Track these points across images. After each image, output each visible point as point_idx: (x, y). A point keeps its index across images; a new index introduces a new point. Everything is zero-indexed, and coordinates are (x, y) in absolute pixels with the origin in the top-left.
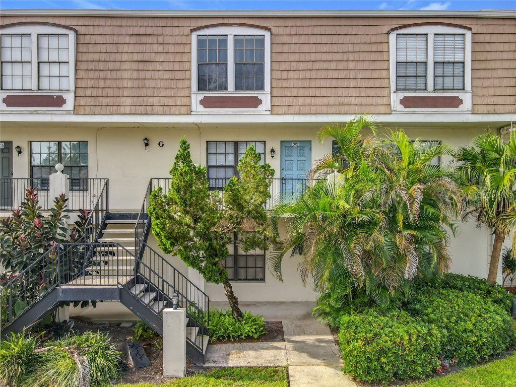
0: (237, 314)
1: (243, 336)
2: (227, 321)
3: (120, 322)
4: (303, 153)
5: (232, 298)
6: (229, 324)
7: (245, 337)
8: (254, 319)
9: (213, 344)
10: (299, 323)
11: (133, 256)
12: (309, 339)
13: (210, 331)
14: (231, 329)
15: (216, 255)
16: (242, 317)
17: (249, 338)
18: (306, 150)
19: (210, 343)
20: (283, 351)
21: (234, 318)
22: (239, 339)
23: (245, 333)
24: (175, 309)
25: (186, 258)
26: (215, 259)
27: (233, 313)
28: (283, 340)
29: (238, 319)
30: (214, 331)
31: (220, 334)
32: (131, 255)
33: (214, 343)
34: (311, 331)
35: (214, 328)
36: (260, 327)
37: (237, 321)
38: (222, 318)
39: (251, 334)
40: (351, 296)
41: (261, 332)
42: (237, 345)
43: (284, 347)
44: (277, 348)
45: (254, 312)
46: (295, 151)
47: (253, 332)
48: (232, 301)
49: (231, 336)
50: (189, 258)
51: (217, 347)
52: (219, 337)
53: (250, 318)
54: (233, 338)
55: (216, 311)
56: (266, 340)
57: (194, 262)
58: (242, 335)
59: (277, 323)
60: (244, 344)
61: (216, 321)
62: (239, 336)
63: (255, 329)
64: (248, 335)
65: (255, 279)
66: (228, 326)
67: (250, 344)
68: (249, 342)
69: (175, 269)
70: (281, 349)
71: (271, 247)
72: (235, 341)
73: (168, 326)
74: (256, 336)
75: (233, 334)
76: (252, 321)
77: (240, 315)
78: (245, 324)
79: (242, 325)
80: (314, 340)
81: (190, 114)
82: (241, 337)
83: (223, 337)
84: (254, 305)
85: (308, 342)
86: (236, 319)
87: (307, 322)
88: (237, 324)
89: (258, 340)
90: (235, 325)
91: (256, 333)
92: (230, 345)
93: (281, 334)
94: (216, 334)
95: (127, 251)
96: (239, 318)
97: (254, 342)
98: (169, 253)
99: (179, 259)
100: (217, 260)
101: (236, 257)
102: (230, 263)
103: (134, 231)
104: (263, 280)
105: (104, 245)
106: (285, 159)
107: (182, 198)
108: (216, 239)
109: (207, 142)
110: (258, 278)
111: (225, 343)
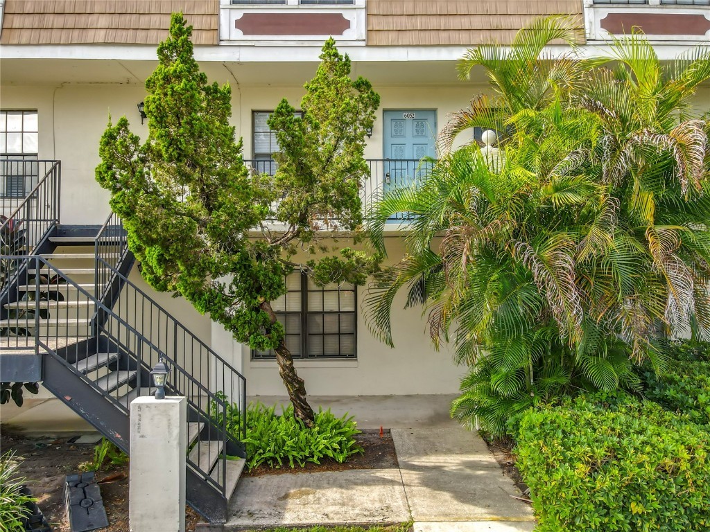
0: (303, 413)
1: (315, 459)
2: (284, 428)
3: (77, 435)
4: (423, 131)
5: (294, 380)
6: (287, 434)
7: (318, 459)
8: (338, 424)
9: (254, 476)
10: (424, 432)
11: (92, 299)
12: (451, 462)
13: (248, 448)
14: (289, 443)
15: (259, 290)
16: (312, 419)
17: (327, 462)
18: (429, 125)
19: (245, 473)
20: (397, 488)
21: (298, 422)
22: (306, 464)
23: (320, 451)
24: (161, 397)
25: (196, 295)
26: (256, 298)
27: (295, 411)
28: (396, 465)
29: (306, 424)
30: (256, 448)
31: (267, 455)
32: (89, 297)
33: (254, 473)
34: (449, 446)
35: (257, 443)
36: (348, 440)
37: (303, 427)
38: (275, 422)
39: (330, 453)
40: (532, 373)
41: (352, 448)
42: (303, 476)
43: (398, 478)
44: (385, 482)
45: (337, 413)
46: (409, 127)
47: (335, 450)
48: (293, 386)
49: (291, 458)
50: (201, 294)
51: (262, 480)
52: (267, 460)
53: (328, 421)
54: (295, 462)
55: (263, 410)
56: (362, 466)
57: (213, 304)
58: (313, 457)
59: (382, 431)
60: (317, 474)
61: (260, 427)
62: (306, 457)
63: (340, 443)
64: (326, 456)
65: (339, 356)
66: (285, 437)
67: (329, 473)
68: (328, 469)
69: (176, 323)
70: (392, 482)
71: (370, 280)
72: (298, 468)
73: (142, 436)
74: (341, 458)
75: (295, 453)
76: (334, 427)
77: (309, 415)
78: (319, 433)
79: (312, 435)
80: (459, 464)
81: (218, 45)
82: (311, 460)
83: (274, 460)
84: (338, 401)
85: (446, 469)
86: (302, 423)
87: (439, 430)
88: (303, 435)
89: (345, 465)
90: (298, 435)
91: (342, 452)
92: (287, 478)
93: (390, 453)
94: (260, 454)
95: (79, 289)
96: (308, 421)
97: (338, 469)
98: (164, 288)
99: (184, 301)
100: (261, 300)
101: (305, 315)
102: (294, 325)
103: (92, 256)
104: (353, 356)
105: (45, 279)
106: (391, 141)
107: (172, 142)
108: (259, 257)
109: (253, 112)
110: (342, 353)
111: (278, 472)
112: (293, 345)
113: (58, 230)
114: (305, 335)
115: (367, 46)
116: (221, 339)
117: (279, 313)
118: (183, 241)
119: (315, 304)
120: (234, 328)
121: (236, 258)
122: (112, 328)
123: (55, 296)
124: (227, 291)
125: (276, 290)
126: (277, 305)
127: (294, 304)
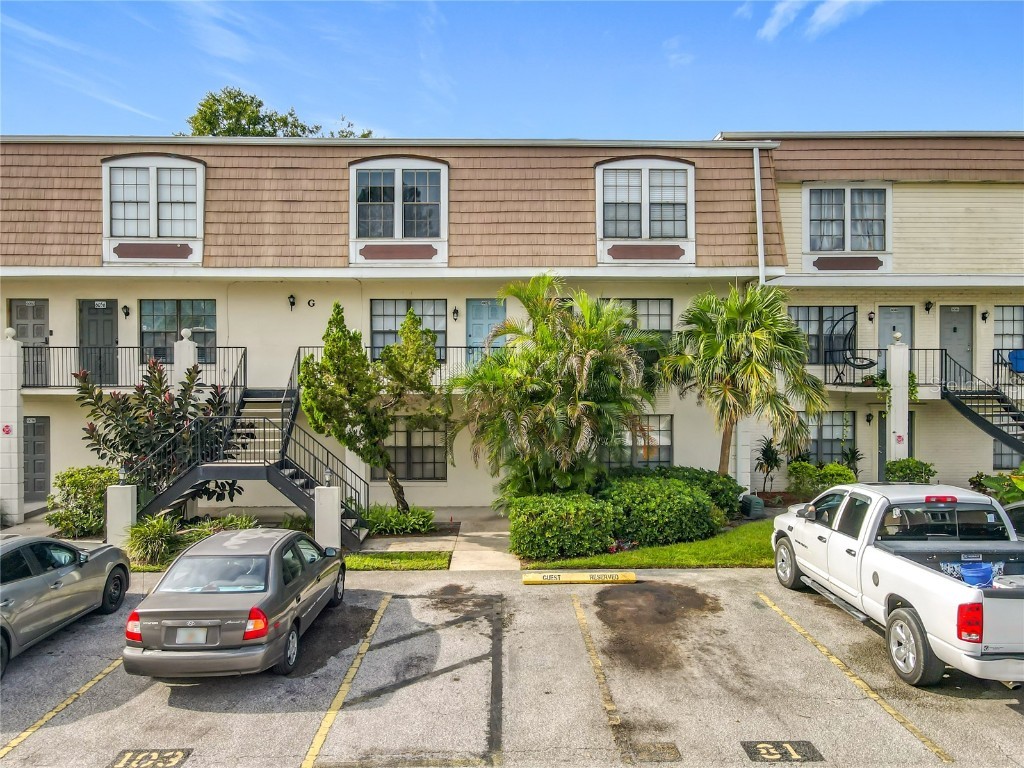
0: (402, 507)
2: (391, 514)
4: (496, 315)
6: (392, 516)
7: (410, 530)
8: (422, 511)
9: (373, 539)
10: (480, 523)
11: (279, 438)
13: (370, 523)
14: (394, 521)
15: (376, 433)
16: (407, 509)
17: (416, 532)
18: (500, 310)
19: (368, 535)
21: (399, 510)
22: (403, 532)
23: (411, 526)
25: (341, 436)
26: (374, 438)
27: (398, 506)
28: (456, 535)
29: (404, 512)
30: (374, 524)
31: (381, 527)
33: (373, 537)
34: (490, 529)
35: (375, 521)
36: (428, 521)
37: (402, 513)
39: (417, 527)
41: (431, 526)
42: (401, 539)
43: (454, 540)
46: (486, 312)
47: (420, 525)
48: (396, 489)
49: (395, 529)
50: (344, 436)
51: (378, 541)
52: (381, 530)
53: (417, 510)
54: (397, 531)
57: (350, 441)
58: (407, 529)
59: (455, 523)
62: (403, 529)
63: (423, 522)
64: (415, 529)
65: (434, 478)
66: (391, 518)
68: (416, 536)
69: (328, 452)
70: (450, 541)
72: (398, 535)
73: (321, 504)
74: (423, 530)
75: (397, 527)
76: (420, 513)
77: (406, 507)
78: (411, 516)
79: (407, 517)
80: (493, 535)
81: (349, 267)
83: (385, 530)
86: (401, 511)
87: (492, 522)
88: (402, 517)
89: (426, 534)
90: (399, 518)
91: (424, 526)
92: (393, 539)
93: (456, 529)
94: (377, 527)
96: (405, 510)
97: (422, 536)
98: (322, 432)
99: (333, 438)
100: (377, 439)
101: (409, 448)
102: (402, 457)
103: (279, 410)
104: (444, 478)
105: (243, 426)
106: (472, 322)
107: (335, 365)
108: (376, 415)
109: (371, 300)
110: (437, 476)
111: (388, 536)
112: (401, 470)
113: (247, 393)
114: (409, 464)
115: (449, 267)
116: (352, 459)
117: (390, 447)
118: (338, 410)
119: (416, 441)
120: (362, 455)
121: (364, 417)
122: (290, 452)
123: (252, 436)
124: (358, 434)
125: (385, 433)
126: (389, 441)
127: (401, 441)
